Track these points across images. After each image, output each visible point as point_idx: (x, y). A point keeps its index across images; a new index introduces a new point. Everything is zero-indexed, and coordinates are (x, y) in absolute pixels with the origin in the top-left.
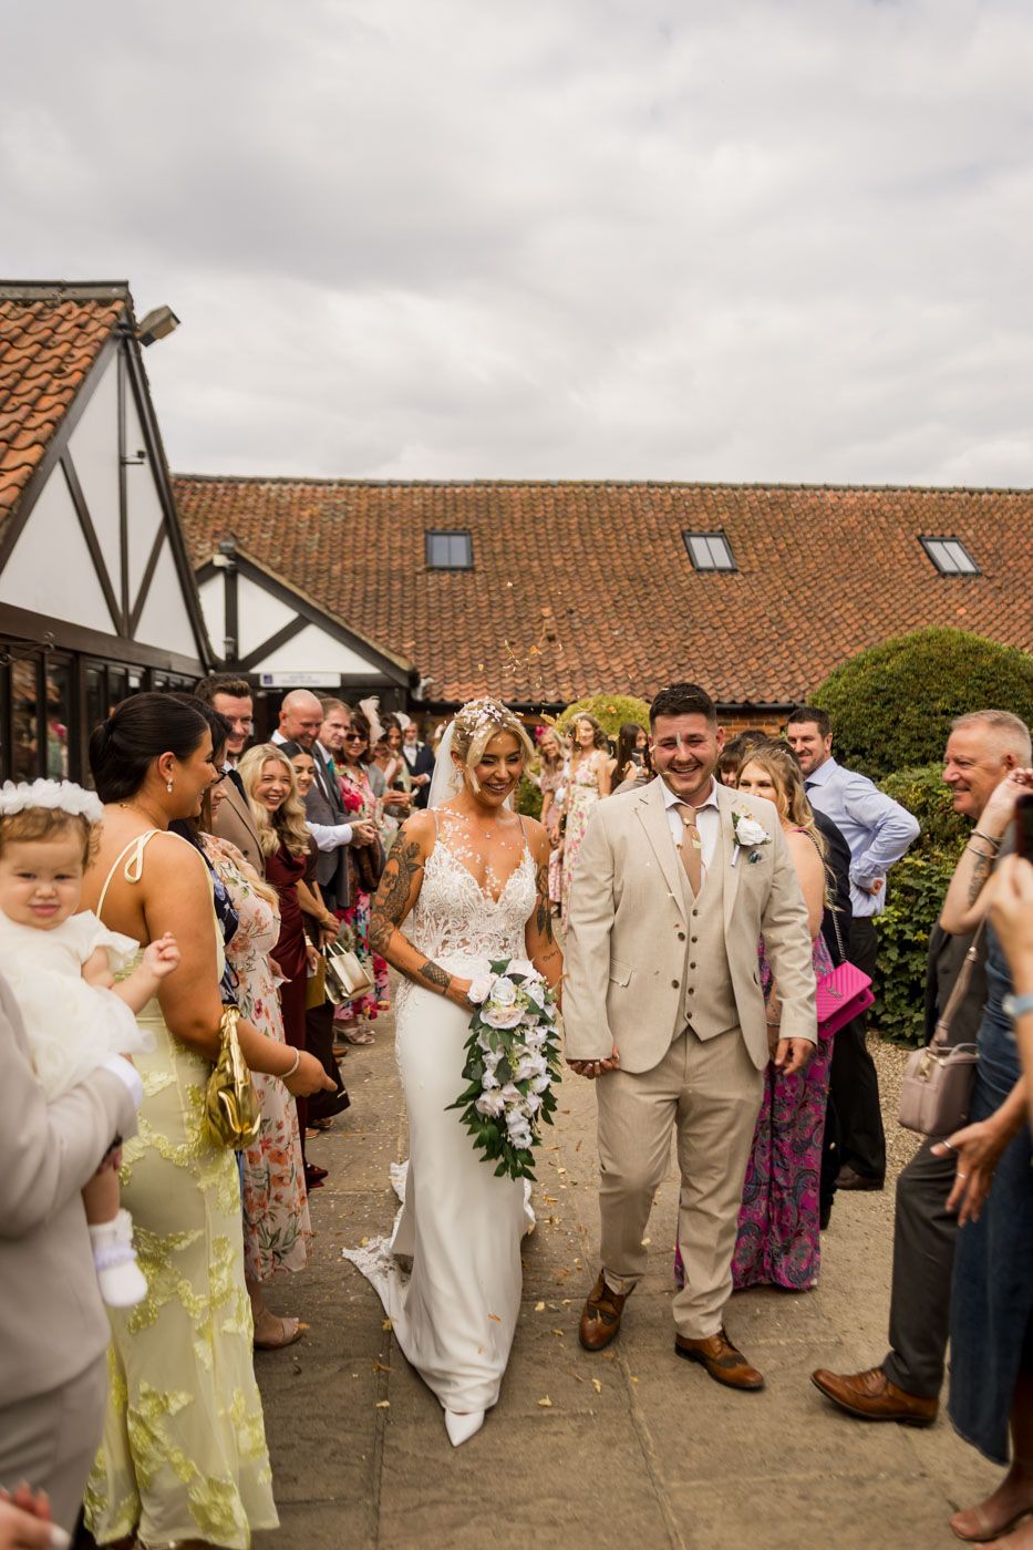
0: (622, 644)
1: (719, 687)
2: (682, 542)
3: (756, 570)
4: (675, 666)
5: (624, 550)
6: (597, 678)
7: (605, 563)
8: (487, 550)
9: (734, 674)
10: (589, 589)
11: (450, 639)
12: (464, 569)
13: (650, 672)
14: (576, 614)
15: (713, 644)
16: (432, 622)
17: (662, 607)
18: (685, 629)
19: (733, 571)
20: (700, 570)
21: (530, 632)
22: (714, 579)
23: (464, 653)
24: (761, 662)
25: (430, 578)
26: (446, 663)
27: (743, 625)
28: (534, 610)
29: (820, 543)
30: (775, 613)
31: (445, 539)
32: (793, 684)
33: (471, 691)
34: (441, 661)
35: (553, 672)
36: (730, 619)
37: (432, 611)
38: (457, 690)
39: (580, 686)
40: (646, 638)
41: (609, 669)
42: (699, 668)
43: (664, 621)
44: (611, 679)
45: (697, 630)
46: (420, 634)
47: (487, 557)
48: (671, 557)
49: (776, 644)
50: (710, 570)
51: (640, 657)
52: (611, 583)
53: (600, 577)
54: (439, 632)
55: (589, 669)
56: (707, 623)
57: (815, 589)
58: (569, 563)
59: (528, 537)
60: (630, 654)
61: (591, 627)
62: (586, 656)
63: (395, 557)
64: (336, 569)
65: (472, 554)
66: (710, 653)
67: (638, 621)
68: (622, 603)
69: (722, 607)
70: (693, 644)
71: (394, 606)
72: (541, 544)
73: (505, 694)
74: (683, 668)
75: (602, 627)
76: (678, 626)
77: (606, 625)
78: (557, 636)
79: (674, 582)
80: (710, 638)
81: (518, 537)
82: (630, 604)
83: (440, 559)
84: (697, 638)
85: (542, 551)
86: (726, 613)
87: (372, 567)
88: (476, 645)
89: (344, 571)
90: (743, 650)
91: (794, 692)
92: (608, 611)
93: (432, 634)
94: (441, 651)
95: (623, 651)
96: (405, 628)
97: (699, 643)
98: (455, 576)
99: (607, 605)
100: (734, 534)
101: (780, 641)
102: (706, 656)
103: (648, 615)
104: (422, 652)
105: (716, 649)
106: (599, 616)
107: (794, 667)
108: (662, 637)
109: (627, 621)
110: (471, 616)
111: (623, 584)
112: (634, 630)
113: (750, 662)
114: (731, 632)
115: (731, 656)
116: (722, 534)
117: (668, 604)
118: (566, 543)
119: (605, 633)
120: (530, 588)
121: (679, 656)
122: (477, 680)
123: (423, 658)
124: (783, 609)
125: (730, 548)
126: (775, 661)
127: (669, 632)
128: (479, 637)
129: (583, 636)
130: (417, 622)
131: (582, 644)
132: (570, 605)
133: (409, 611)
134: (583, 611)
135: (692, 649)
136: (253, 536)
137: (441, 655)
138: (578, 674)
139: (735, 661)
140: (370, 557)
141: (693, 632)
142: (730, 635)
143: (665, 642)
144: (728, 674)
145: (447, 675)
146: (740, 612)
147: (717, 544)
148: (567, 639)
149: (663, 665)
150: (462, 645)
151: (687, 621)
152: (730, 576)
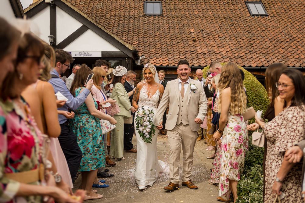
0: (224, 43)
1: (268, 60)
2: (245, 5)
3: (276, 15)
4: (248, 51)
5: (222, 8)
6: (215, 56)
7: (215, 13)
8: (167, 8)
9: (273, 55)
10: (209, 22)
11: (152, 41)
12: (159, 15)
13: (237, 54)
14: (204, 31)
15: (262, 43)
16: (146, 35)
17: (240, 29)
18: (250, 37)
19: (267, 16)
20: (253, 15)
21: (186, 38)
22: (259, 19)
23: (158, 46)
24: (284, 50)
25: (145, 18)
26: (151, 50)
27: (274, 36)
28: (187, 30)
29: (300, 5)
30: (286, 31)
31: (152, 4)
32: (299, 59)
33: (161, 61)
34: (149, 49)
35: (196, 53)
36: (268, 33)
37: (146, 30)
38: (155, 61)
39: (208, 60)
40: (234, 41)
41: (220, 52)
42: (258, 52)
43: (241, 34)
44: (221, 56)
45: (255, 37)
46: (141, 39)
47: (167, 11)
48: (241, 10)
49: (289, 43)
50: (257, 15)
51: (232, 48)
52: (218, 20)
53: (214, 18)
54: (148, 38)
55: (211, 53)
56: (259, 35)
57: (301, 22)
58: (200, 13)
59: (184, 4)
60: (228, 47)
61: (211, 36)
62: (209, 48)
63: (131, 11)
64: (108, 15)
65: (162, 9)
66: (262, 46)
67: (230, 34)
68: (223, 27)
69: (264, 29)
70: (254, 43)
71: (130, 28)
72: (189, 6)
73: (175, 62)
74: (251, 52)
75: (215, 37)
76: (247, 36)
77: (217, 36)
78: (197, 40)
79: (243, 20)
80: (261, 41)
81: (180, 4)
82: (226, 28)
83: (149, 11)
84: (255, 40)
85: (190, 8)
86: (266, 31)
87: (123, 14)
88: (163, 43)
89: (111, 16)
90: (275, 45)
91: (301, 62)
92: (217, 30)
93: (145, 39)
94: (149, 45)
95: (225, 45)
96: (134, 37)
97: (256, 43)
98: (155, 18)
99: (217, 28)
100: (265, 2)
101: (291, 42)
102: (260, 47)
103: (234, 32)
104: (141, 46)
105: (264, 45)
106: (214, 32)
107: (299, 52)
108: (241, 40)
109: (225, 34)
110: (162, 32)
111: (223, 20)
112: (229, 38)
113: (279, 50)
114: (269, 38)
115: (271, 47)
116: (260, 2)
117: (242, 28)
118: (199, 6)
119: (216, 39)
120: (185, 22)
121: (249, 48)
122: (164, 57)
123: (141, 48)
124: (289, 29)
125: (264, 7)
126: (290, 49)
127: (243, 38)
128: (165, 40)
129: (208, 40)
130: (139, 34)
131: (208, 43)
132: (202, 28)
133: (136, 30)
134: (207, 30)
135: (254, 45)
136: (77, 4)
137: (149, 47)
138: (207, 54)
139: (273, 50)
140: (122, 11)
141: (253, 38)
142: (269, 39)
143: (242, 42)
144: (271, 55)
145: (151, 55)
146: (272, 31)
147: (259, 6)
148: (201, 41)
149: (242, 51)
150: (158, 43)
151: (251, 34)
152: (266, 18)
